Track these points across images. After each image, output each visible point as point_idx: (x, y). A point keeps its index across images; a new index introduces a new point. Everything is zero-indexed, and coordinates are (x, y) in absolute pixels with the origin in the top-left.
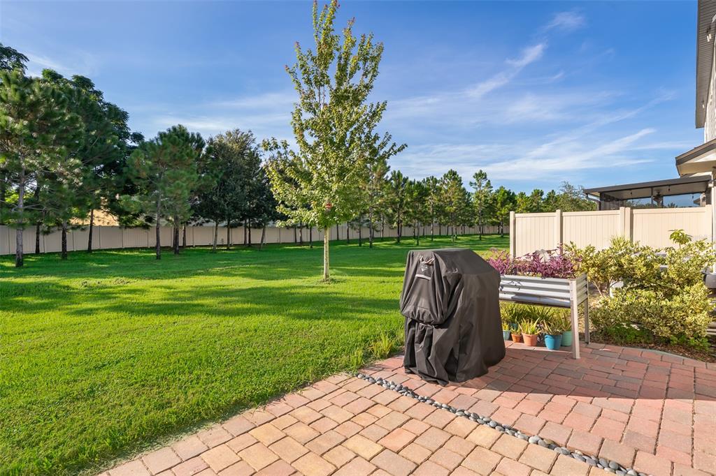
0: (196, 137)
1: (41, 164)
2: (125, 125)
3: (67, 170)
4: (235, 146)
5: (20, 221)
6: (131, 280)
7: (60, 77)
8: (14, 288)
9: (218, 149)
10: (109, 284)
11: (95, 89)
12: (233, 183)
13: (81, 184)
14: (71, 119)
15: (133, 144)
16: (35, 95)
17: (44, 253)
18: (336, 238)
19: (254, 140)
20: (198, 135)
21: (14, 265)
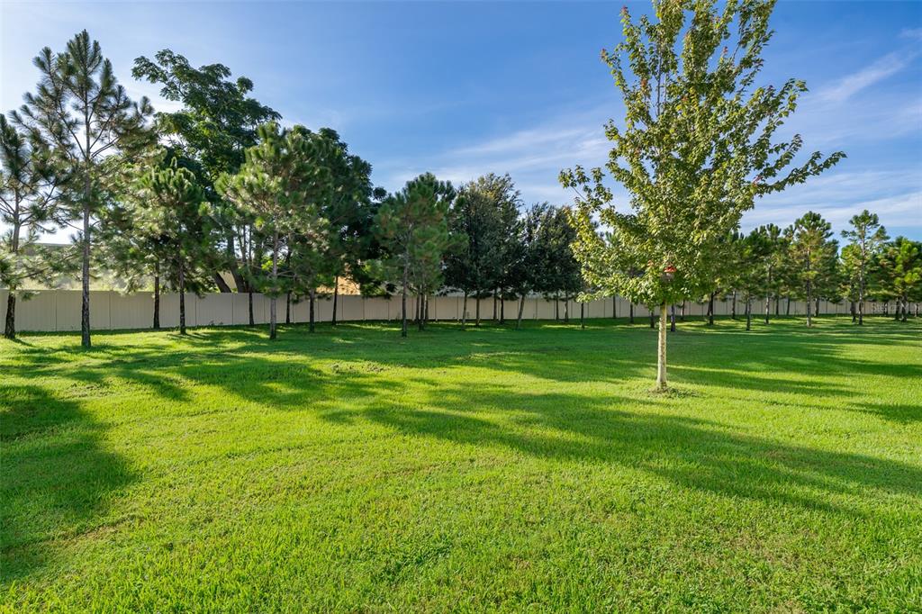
0: (446, 186)
1: (292, 225)
2: (368, 180)
3: (317, 231)
4: (490, 195)
5: (274, 289)
6: (385, 367)
7: (309, 132)
8: (268, 369)
9: (470, 201)
10: (362, 371)
11: (340, 141)
12: (487, 243)
13: (327, 248)
14: (321, 172)
15: (376, 201)
16: (288, 149)
17: (293, 324)
18: (612, 315)
19: (511, 186)
20: (449, 183)
21: (268, 337)
